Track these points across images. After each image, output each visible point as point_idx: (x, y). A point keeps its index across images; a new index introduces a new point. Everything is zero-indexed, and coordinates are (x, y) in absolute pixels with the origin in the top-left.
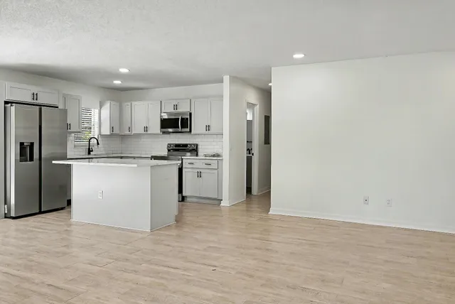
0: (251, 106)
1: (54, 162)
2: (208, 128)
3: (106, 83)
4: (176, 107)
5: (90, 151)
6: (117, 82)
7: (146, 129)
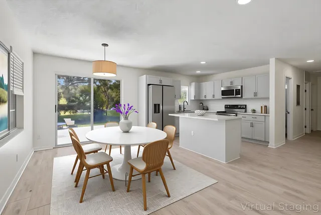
0: (288, 78)
1: (169, 115)
2: (255, 94)
3: (192, 73)
4: (232, 83)
5: (184, 108)
6: (198, 72)
7: (214, 96)
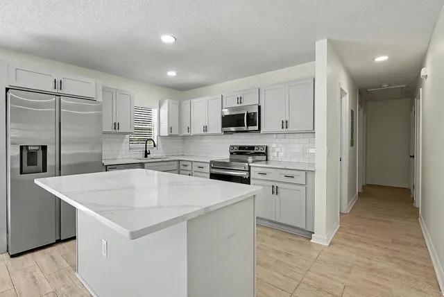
2: (285, 124)
4: (240, 100)
5: (146, 154)
6: (172, 74)
7: (205, 129)
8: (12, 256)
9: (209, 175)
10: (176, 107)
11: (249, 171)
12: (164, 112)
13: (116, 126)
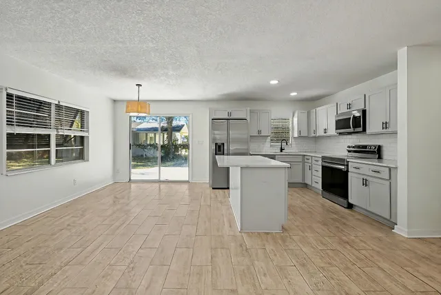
4: (350, 106)
5: (282, 150)
6: (293, 94)
7: (325, 131)
8: (213, 188)
9: (321, 167)
10: (306, 115)
11: (348, 165)
12: (295, 120)
13: (259, 132)
